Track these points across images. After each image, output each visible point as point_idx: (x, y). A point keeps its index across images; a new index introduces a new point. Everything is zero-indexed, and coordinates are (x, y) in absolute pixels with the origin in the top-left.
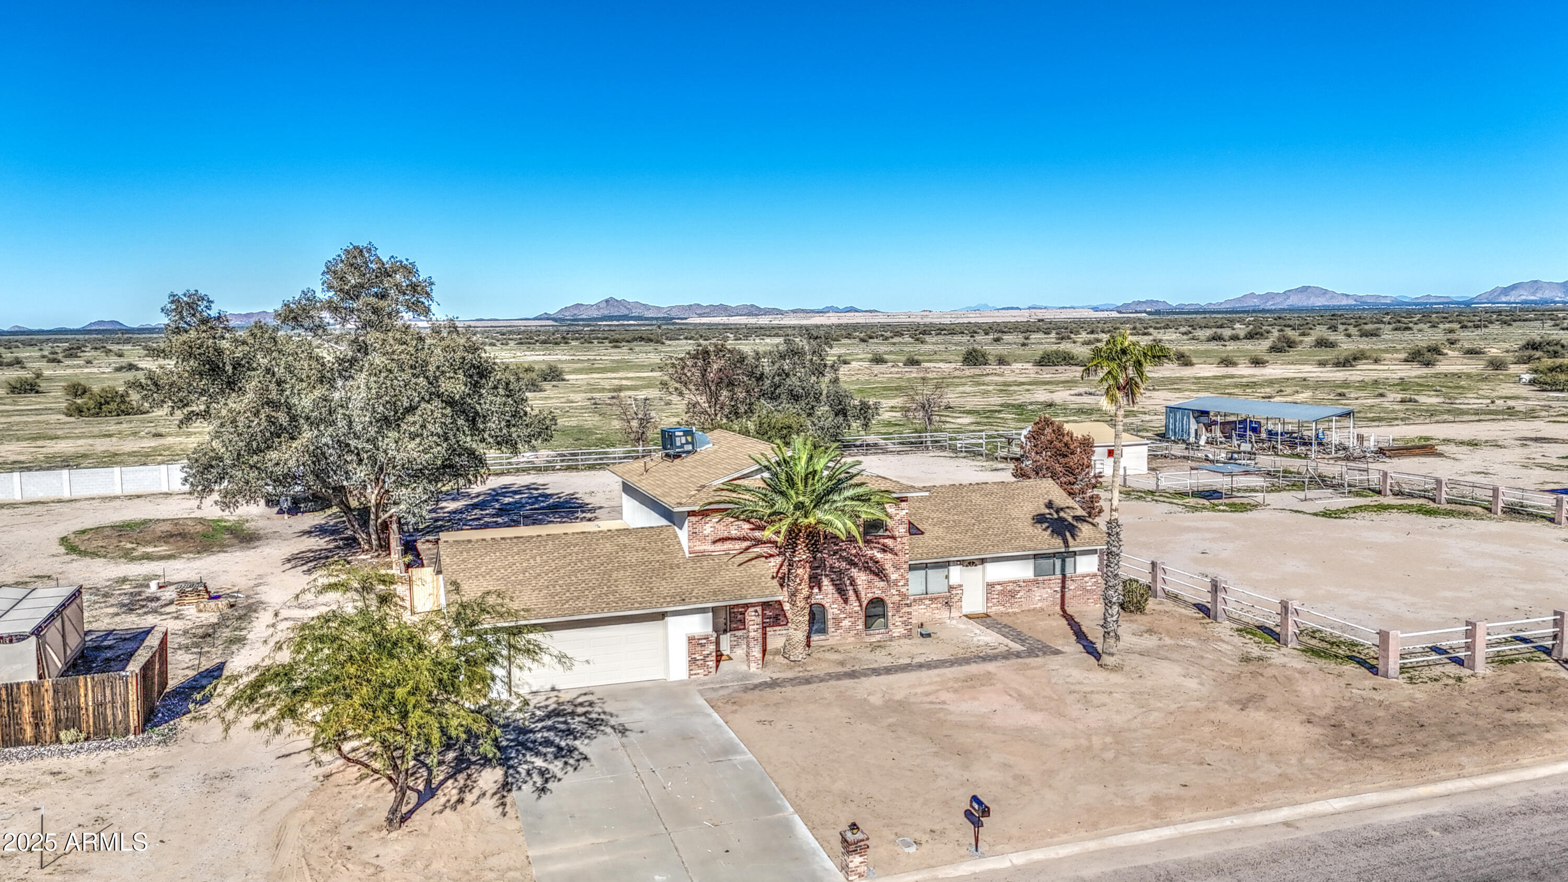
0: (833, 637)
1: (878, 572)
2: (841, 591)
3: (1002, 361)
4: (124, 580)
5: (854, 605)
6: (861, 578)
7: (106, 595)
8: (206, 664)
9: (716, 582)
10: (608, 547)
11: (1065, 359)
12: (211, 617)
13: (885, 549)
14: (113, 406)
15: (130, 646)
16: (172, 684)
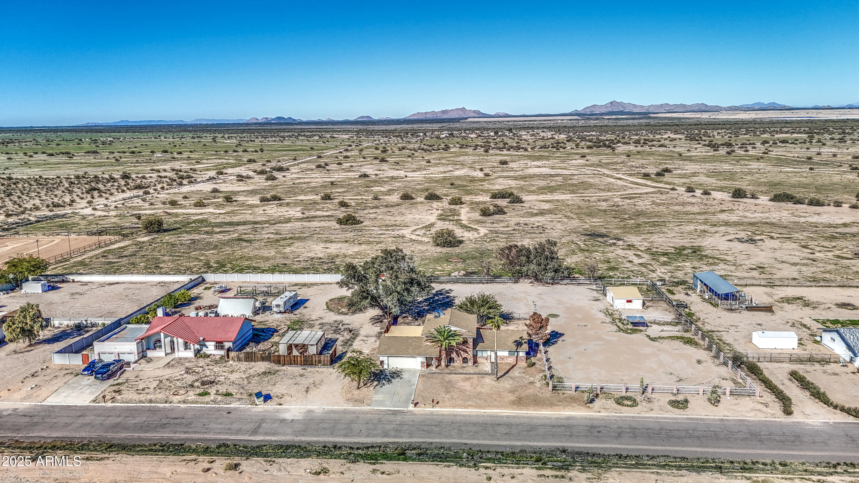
0: (455, 364)
1: (467, 352)
2: (458, 355)
3: (753, 197)
4: (336, 321)
5: (461, 358)
6: (462, 353)
7: (332, 327)
8: (344, 351)
9: (428, 351)
10: (411, 341)
11: (787, 197)
12: (348, 337)
13: (467, 347)
14: (351, 221)
15: (332, 343)
16: (337, 355)
